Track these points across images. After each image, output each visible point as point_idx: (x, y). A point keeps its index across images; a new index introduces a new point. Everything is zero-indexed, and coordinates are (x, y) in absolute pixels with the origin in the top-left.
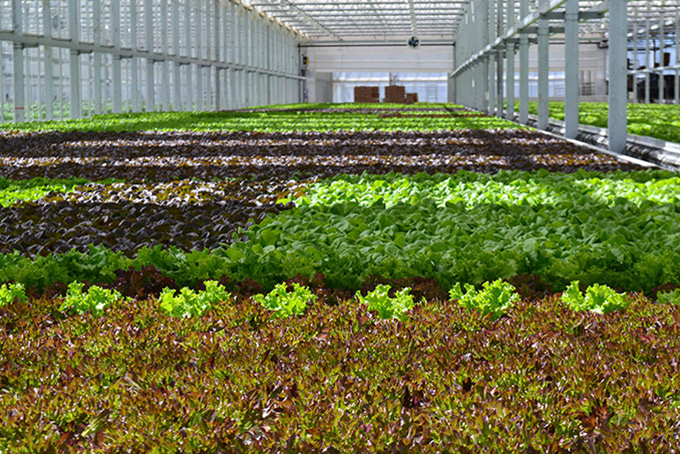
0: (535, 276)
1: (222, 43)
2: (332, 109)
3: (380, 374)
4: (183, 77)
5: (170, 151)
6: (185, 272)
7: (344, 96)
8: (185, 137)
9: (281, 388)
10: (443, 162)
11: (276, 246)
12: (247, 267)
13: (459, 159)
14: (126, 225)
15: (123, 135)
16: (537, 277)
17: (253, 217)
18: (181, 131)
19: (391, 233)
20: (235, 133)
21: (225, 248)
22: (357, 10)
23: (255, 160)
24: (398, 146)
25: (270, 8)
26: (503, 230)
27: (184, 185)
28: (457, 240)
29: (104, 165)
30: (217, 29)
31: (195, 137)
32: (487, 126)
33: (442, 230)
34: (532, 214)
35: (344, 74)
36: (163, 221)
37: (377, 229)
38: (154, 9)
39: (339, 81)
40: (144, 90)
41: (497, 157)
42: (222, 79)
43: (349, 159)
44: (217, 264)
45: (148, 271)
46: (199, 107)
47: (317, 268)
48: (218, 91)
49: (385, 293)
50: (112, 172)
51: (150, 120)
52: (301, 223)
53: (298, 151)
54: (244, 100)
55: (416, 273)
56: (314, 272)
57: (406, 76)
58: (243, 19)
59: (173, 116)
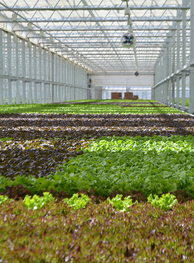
0: (184, 191)
1: (55, 74)
2: (102, 103)
3: (116, 240)
4: (38, 88)
5: (32, 123)
6: (35, 187)
7: (106, 96)
8: (38, 116)
9: (73, 247)
10: (148, 130)
11: (75, 173)
12: (62, 185)
13: (155, 129)
14: (12, 162)
15: (12, 115)
16: (185, 191)
17: (65, 159)
18: (37, 113)
19: (124, 168)
20: (60, 114)
21: (53, 174)
22: (113, 60)
23: (67, 128)
24: (129, 122)
25: (75, 59)
26: (172, 166)
27: (37, 141)
28: (152, 171)
29: (4, 130)
30: (53, 68)
31: (43, 116)
32: (168, 112)
33: (146, 165)
34: (185, 158)
35: (107, 87)
36: (27, 160)
37: (118, 165)
38: (26, 59)
39: (105, 90)
40: (21, 93)
41: (171, 128)
42: (55, 89)
43: (108, 128)
44: (49, 184)
45: (20, 187)
46: (45, 101)
47: (92, 186)
48: (53, 94)
49: (120, 199)
50: (7, 134)
51: (23, 108)
52: (86, 162)
53: (86, 124)
54: (64, 98)
55: (134, 189)
56: (90, 188)
57: (133, 88)
58: (64, 63)
59: (34, 106)
